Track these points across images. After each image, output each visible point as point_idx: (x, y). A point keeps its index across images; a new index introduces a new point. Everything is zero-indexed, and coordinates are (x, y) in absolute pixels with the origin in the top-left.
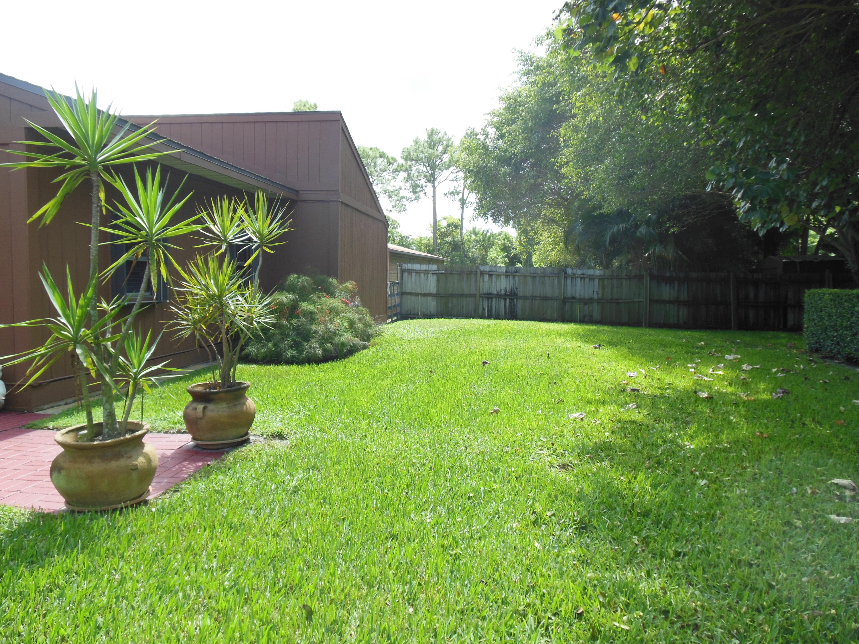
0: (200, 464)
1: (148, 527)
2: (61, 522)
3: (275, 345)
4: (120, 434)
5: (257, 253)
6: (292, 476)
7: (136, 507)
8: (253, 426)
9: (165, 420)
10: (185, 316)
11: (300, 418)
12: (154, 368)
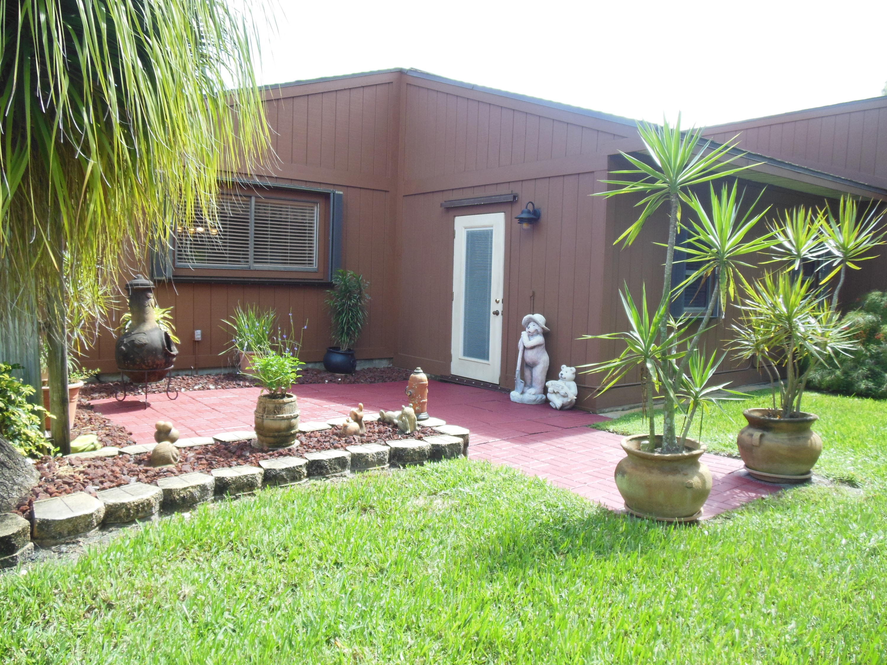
0: (753, 495)
1: (701, 550)
2: (623, 522)
3: (845, 373)
4: (677, 450)
5: (838, 269)
6: (869, 535)
7: (690, 526)
8: (816, 465)
9: (715, 440)
10: (747, 336)
11: (878, 466)
12: (715, 388)
